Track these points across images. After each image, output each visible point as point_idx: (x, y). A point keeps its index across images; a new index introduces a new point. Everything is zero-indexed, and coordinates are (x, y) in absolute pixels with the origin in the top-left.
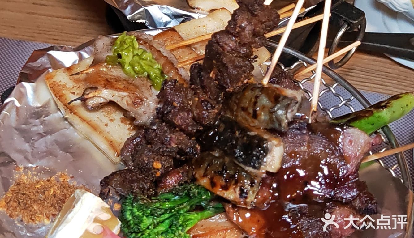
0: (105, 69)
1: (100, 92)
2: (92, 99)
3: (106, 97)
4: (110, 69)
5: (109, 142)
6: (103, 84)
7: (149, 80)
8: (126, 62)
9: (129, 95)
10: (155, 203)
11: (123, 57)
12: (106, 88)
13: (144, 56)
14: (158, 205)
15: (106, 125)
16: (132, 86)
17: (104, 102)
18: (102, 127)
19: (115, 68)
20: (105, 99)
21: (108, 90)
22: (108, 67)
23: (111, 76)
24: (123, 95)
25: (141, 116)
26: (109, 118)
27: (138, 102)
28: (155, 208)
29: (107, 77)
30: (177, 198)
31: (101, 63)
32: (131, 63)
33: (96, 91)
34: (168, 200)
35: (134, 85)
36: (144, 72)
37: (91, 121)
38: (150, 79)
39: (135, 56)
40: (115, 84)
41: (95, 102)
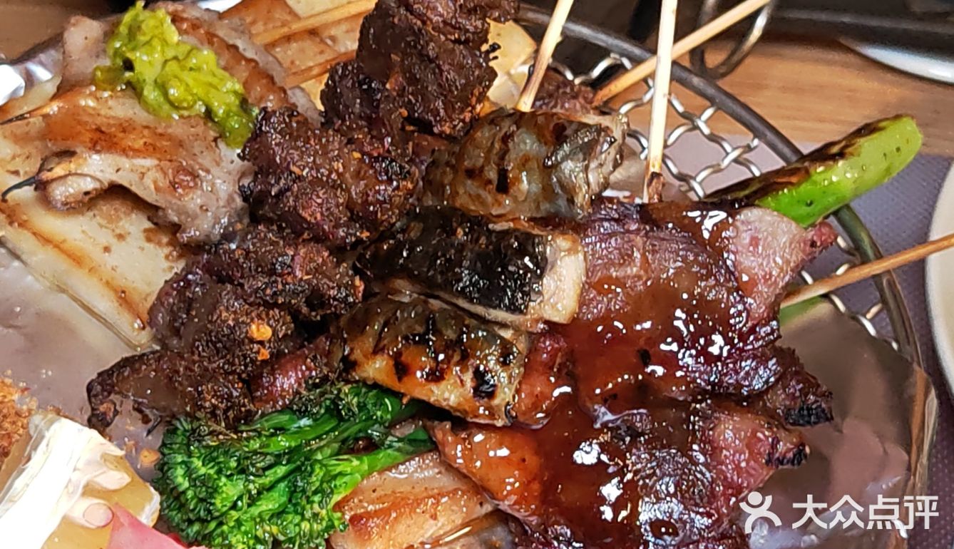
0: (91, 103)
1: (81, 161)
2: (62, 181)
3: (99, 175)
4: (106, 101)
5: (115, 291)
6: (88, 140)
7: (210, 124)
8: (147, 80)
9: (158, 165)
10: (248, 439)
11: (137, 66)
12: (98, 152)
13: (193, 61)
14: (255, 445)
15: (107, 249)
16: (167, 141)
17: (96, 189)
18: (97, 255)
19: (117, 97)
20: (99, 180)
21: (103, 156)
22: (98, 95)
23: (109, 118)
24: (143, 167)
25: (195, 217)
26: (113, 231)
27: (183, 180)
28: (249, 452)
29: (98, 123)
30: (305, 422)
31: (80, 86)
32: (158, 80)
33: (73, 159)
34: (280, 430)
35: (170, 138)
36: (195, 102)
37: (64, 241)
38: (213, 121)
39: (170, 63)
40: (122, 139)
41: (71, 191)
